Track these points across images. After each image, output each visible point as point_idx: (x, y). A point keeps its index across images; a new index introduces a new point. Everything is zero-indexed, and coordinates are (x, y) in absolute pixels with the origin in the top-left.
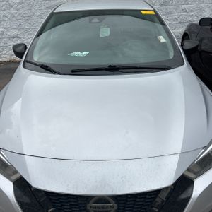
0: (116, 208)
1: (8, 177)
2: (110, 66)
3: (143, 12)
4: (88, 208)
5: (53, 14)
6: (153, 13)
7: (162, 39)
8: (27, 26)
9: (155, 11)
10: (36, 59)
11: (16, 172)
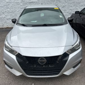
0: (46, 61)
1: (14, 54)
2: (44, 24)
3: (55, 8)
4: (38, 61)
5: (25, 9)
6: (58, 9)
7: (61, 16)
8: (14, 15)
9: (59, 8)
10: (20, 23)
11: (17, 52)
